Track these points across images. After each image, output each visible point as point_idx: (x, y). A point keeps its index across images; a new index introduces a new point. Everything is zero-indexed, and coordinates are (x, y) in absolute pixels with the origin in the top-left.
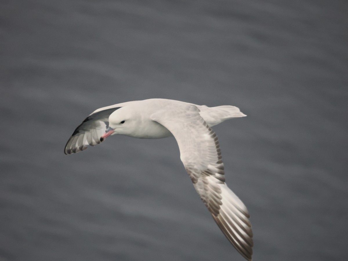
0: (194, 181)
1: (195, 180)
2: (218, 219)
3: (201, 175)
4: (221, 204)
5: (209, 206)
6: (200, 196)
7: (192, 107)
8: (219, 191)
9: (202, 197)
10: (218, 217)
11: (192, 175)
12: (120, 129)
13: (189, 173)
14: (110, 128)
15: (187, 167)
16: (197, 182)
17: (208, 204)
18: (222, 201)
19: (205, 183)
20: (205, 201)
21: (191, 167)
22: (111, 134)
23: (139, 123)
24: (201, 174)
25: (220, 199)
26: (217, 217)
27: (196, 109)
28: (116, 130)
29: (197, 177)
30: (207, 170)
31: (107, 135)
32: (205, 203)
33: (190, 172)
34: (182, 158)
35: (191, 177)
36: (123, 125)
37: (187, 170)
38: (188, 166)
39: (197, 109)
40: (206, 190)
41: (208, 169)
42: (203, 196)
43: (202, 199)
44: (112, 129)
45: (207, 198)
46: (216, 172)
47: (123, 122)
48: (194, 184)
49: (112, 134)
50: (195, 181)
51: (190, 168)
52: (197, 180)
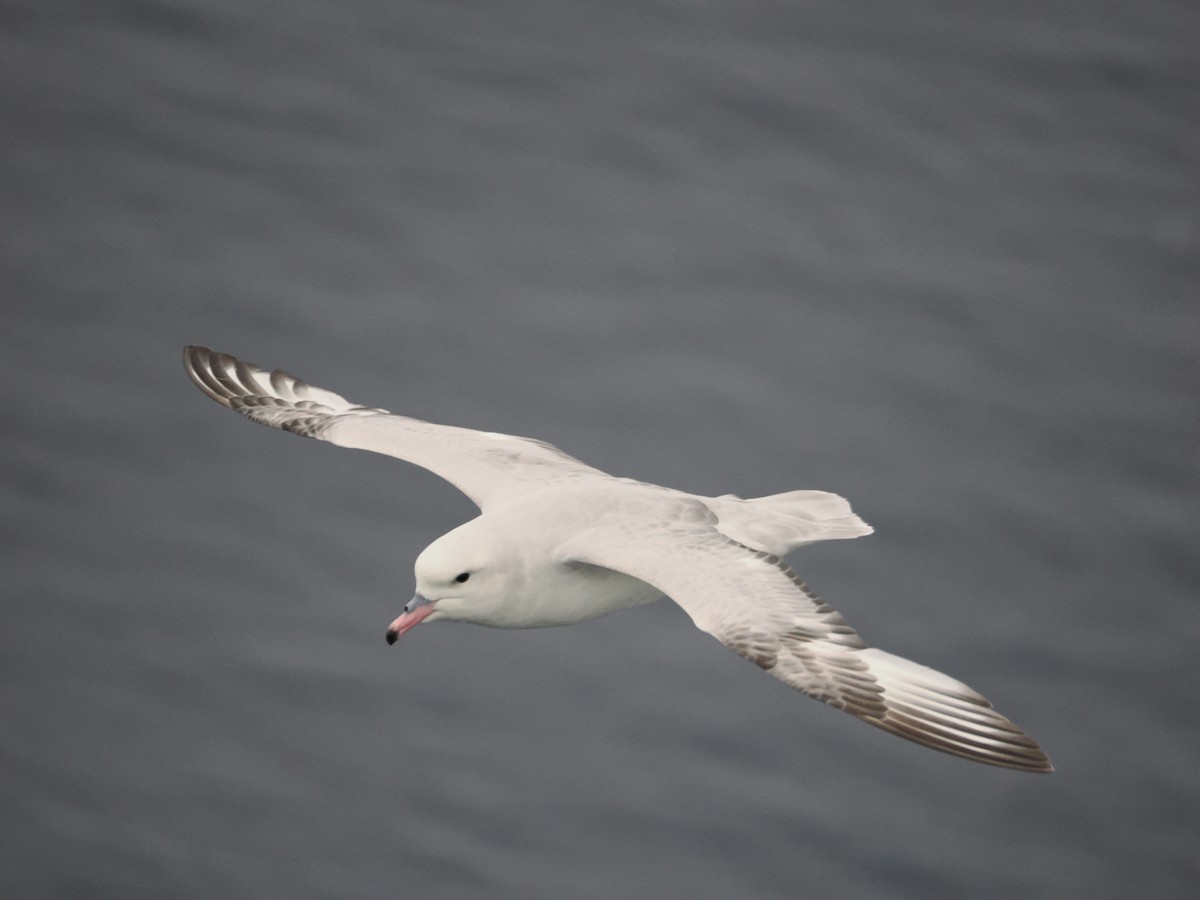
0: (764, 663)
1: (770, 659)
2: (888, 722)
3: (782, 643)
4: (882, 690)
5: (845, 703)
6: (806, 690)
7: (687, 506)
8: (860, 665)
9: (812, 691)
10: (888, 717)
11: (753, 652)
12: (452, 603)
13: (741, 650)
14: (421, 598)
15: (728, 637)
16: (776, 662)
17: (840, 700)
18: (879, 683)
19: (805, 658)
20: (825, 697)
21: (739, 633)
22: (424, 617)
23: (518, 582)
24: (781, 640)
25: (873, 681)
26: (885, 719)
27: (702, 513)
28: (440, 604)
29: (773, 651)
30: (795, 631)
31: (411, 622)
32: (830, 701)
33: (743, 646)
34: (702, 623)
35: (751, 659)
36: (465, 586)
37: (732, 644)
38: (729, 634)
39: (707, 515)
40: (815, 671)
41: (798, 628)
42: (813, 686)
43: (814, 696)
44: (429, 602)
45: (828, 687)
46: (828, 632)
47: (463, 578)
48: (769, 671)
49: (427, 620)
50: (768, 663)
51: (739, 638)
52: (775, 657)
